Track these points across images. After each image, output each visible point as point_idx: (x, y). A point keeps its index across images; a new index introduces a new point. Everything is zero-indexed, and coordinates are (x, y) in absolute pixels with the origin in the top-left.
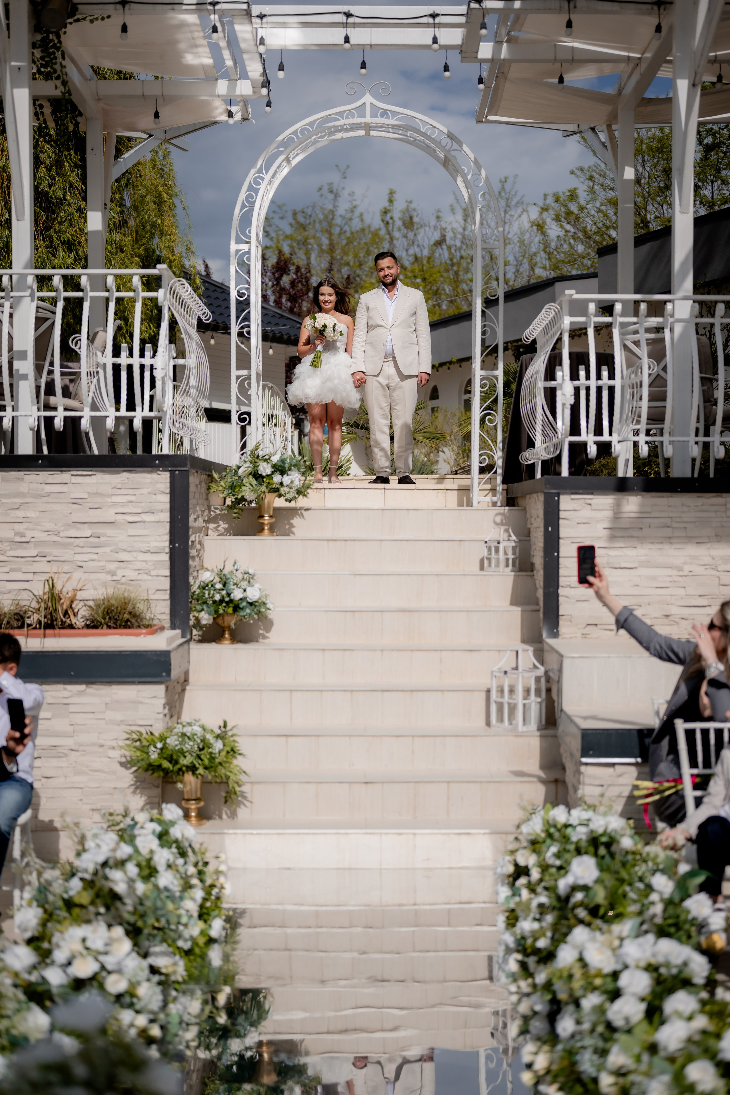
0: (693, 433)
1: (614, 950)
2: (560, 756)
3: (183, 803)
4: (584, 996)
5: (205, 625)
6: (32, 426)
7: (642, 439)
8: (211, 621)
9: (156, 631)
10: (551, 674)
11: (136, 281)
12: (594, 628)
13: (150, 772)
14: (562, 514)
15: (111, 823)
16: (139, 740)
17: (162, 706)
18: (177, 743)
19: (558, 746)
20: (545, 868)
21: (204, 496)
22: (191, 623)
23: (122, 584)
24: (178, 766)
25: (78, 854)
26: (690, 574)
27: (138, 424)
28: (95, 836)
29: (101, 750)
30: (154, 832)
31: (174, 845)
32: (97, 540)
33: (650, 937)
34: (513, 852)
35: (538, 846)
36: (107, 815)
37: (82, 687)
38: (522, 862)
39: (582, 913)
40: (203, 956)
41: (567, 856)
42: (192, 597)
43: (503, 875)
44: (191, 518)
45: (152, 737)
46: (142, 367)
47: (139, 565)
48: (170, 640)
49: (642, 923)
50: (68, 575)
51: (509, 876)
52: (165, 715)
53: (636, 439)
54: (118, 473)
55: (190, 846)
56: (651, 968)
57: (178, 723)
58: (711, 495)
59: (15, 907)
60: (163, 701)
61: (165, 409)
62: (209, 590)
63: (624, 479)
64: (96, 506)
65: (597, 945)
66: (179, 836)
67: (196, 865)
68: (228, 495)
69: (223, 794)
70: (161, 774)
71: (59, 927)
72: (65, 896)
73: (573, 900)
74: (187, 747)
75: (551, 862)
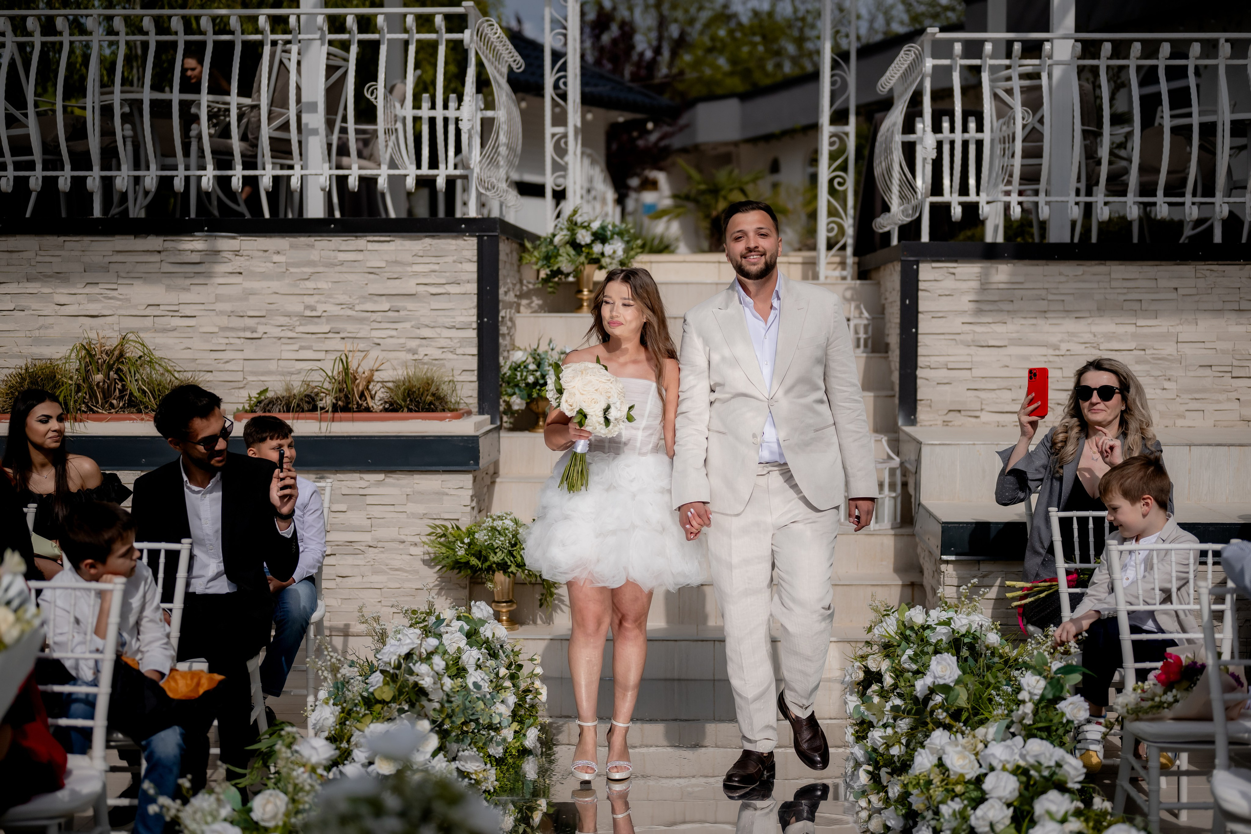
0: (1073, 193)
1: (976, 754)
2: (917, 556)
3: (493, 604)
4: (944, 803)
5: (517, 411)
6: (324, 186)
7: (1014, 199)
8: (523, 407)
9: (463, 414)
10: (908, 466)
11: (439, 20)
12: (958, 414)
13: (456, 571)
14: (921, 285)
15: (413, 621)
16: (444, 535)
17: (469, 498)
18: (486, 538)
19: (915, 546)
20: (898, 673)
21: (516, 267)
22: (502, 408)
23: (425, 364)
24: (488, 564)
25: (378, 651)
26: (1068, 353)
27: (441, 183)
28: (398, 632)
29: (402, 546)
30: (461, 630)
31: (484, 646)
32: (396, 314)
33: (1019, 740)
34: (863, 658)
35: (892, 649)
36: (409, 612)
37: (381, 476)
38: (873, 666)
39: (941, 715)
40: (517, 768)
41: (925, 658)
42: (503, 379)
43: (851, 683)
44: (502, 291)
45: (459, 532)
46: (446, 120)
47: (443, 343)
48: (478, 426)
49: (1008, 727)
50: (364, 354)
51: (859, 684)
52: (473, 508)
53: (1007, 199)
54: (419, 239)
55: (502, 646)
56: (1020, 772)
57: (487, 517)
58: (1093, 262)
59: (309, 708)
60: (470, 492)
61: (472, 166)
62: (522, 371)
63: (994, 245)
64: (396, 276)
65: (959, 748)
66: (489, 634)
67: (508, 667)
68: (543, 266)
69: (538, 597)
70: (469, 571)
71: (358, 725)
72: (365, 694)
73: (931, 703)
74: (497, 543)
75: (906, 666)
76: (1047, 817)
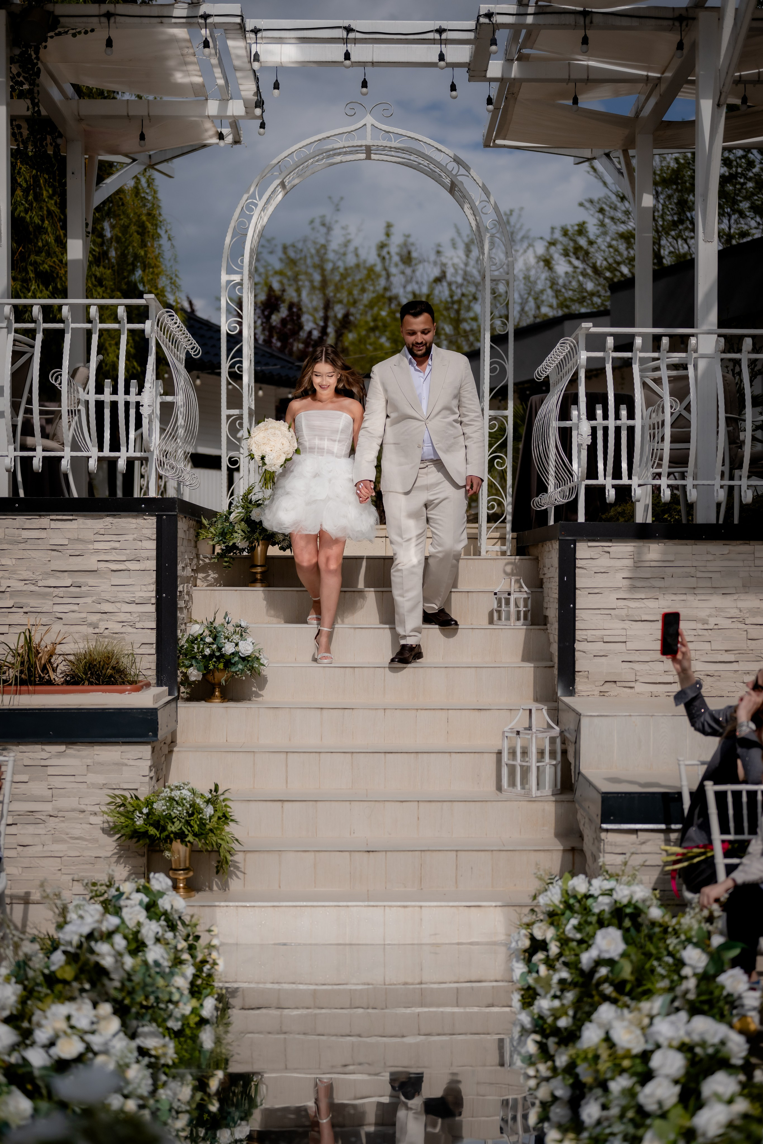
0: (718, 476)
1: (643, 1029)
2: (577, 822)
3: (171, 872)
4: (613, 1079)
5: (194, 682)
6: (9, 467)
7: (664, 482)
8: (200, 678)
9: (142, 687)
10: (567, 734)
11: (121, 311)
12: (613, 685)
13: (135, 840)
14: (579, 563)
15: (94, 894)
16: (123, 805)
17: (148, 768)
18: (164, 808)
19: (575, 812)
21: (193, 543)
22: (179, 679)
23: (105, 637)
24: (166, 833)
25: (60, 927)
26: (716, 627)
27: (122, 464)
28: (78, 907)
29: (82, 815)
30: (141, 903)
31: (163, 918)
32: (78, 589)
33: (683, 1015)
34: (529, 925)
35: (556, 918)
36: (90, 885)
37: (62, 748)
38: (539, 935)
39: (608, 989)
40: (195, 1038)
41: (589, 929)
42: (180, 651)
43: (517, 950)
44: (180, 567)
45: (137, 802)
46: (127, 404)
47: (123, 617)
48: (156, 698)
49: (673, 1001)
50: (47, 628)
51: (525, 951)
52: (151, 778)
53: (657, 482)
54: (101, 518)
55: (180, 918)
56: (685, 1048)
57: (165, 787)
58: (738, 542)
60: (149, 763)
61: (152, 449)
62: (199, 645)
63: (644, 525)
64: (78, 553)
65: (625, 1023)
66: (168, 907)
67: (186, 940)
68: (218, 542)
69: (214, 864)
70: (148, 841)
71: (40, 1004)
72: (46, 971)
73: (597, 976)
74: (175, 813)
75: (571, 935)
76: (715, 1098)
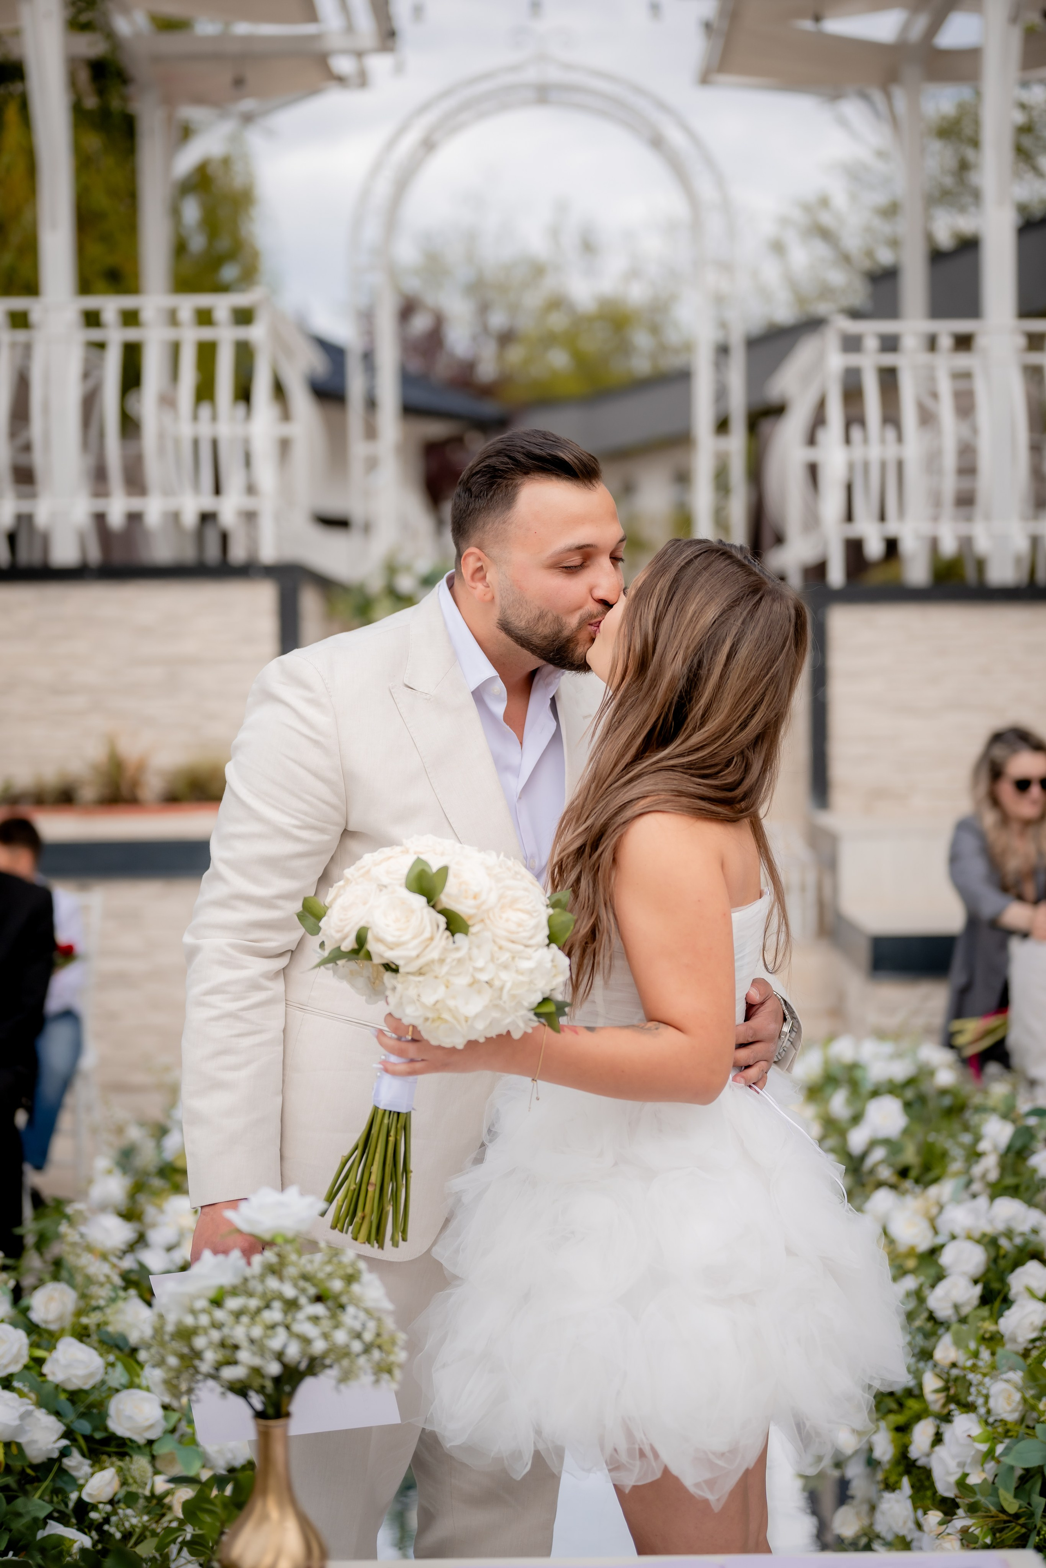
11: (222, 313)
20: (829, 1122)
33: (982, 1200)
35: (817, 1093)
39: (885, 1174)
41: (861, 1103)
49: (968, 1185)
56: (987, 1240)
65: (908, 1214)
72: (159, 1161)
73: (871, 1159)
76: (1026, 1295)
